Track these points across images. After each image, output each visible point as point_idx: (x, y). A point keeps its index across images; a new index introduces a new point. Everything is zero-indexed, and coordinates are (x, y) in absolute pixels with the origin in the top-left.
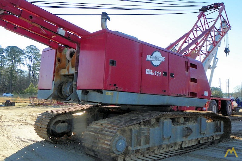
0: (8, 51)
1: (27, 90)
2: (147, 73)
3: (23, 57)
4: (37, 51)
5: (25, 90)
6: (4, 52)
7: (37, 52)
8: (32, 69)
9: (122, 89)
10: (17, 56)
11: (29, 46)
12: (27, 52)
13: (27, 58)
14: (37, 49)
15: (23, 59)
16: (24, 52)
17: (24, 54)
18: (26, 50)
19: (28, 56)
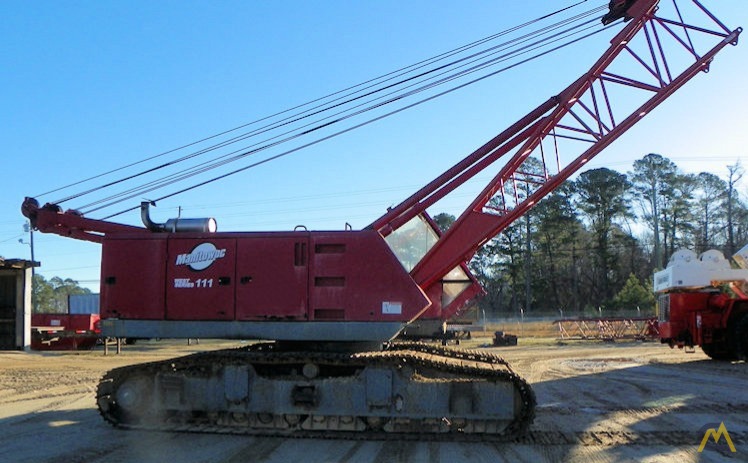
0: (585, 187)
1: (622, 297)
2: (176, 285)
3: (627, 197)
4: (667, 168)
5: (617, 298)
6: (573, 190)
7: (668, 171)
8: (660, 228)
9: (128, 316)
10: (611, 196)
11: (641, 158)
12: (639, 178)
13: (642, 197)
14: (667, 161)
15: (628, 201)
16: (629, 179)
17: (628, 186)
18: (633, 171)
19: (642, 189)
